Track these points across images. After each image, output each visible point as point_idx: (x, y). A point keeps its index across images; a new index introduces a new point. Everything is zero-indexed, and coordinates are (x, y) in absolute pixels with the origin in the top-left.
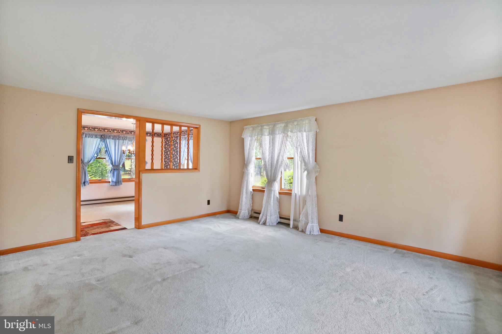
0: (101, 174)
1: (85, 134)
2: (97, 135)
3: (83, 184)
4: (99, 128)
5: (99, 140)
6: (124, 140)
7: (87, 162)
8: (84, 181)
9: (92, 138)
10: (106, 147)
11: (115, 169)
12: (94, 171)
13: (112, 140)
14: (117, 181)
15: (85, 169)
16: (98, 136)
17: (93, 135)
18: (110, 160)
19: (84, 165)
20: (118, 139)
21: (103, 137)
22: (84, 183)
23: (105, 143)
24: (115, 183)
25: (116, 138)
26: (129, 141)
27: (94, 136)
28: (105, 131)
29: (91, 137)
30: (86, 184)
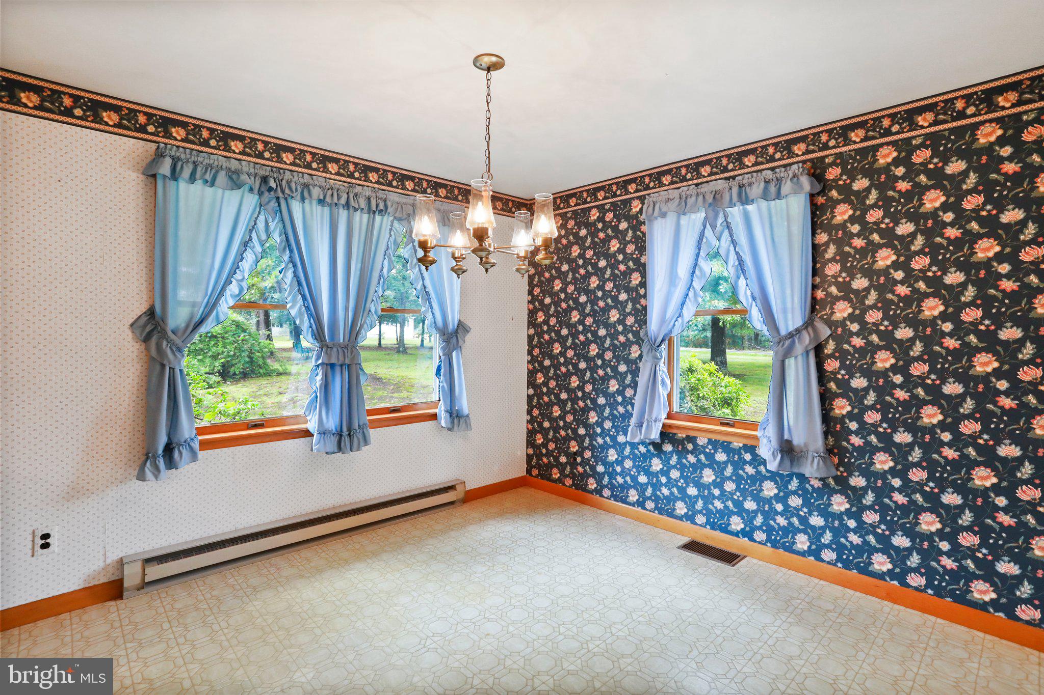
0: (247, 359)
1: (173, 158)
2: (237, 172)
3: (161, 463)
4: (252, 139)
5: (251, 200)
6: (374, 212)
7: (183, 325)
8: (169, 438)
9: (212, 184)
10: (289, 245)
11: (332, 366)
12: (232, 353)
13: (319, 208)
14: (345, 429)
15: (172, 370)
16: (244, 177)
17: (219, 168)
18: (310, 316)
19: (165, 343)
20: (347, 205)
21: (273, 184)
22: (169, 449)
23: (282, 220)
24: (335, 440)
25: (339, 199)
26: (395, 222)
27: (222, 178)
28: (280, 160)
29: (208, 177)
30: (182, 456)
